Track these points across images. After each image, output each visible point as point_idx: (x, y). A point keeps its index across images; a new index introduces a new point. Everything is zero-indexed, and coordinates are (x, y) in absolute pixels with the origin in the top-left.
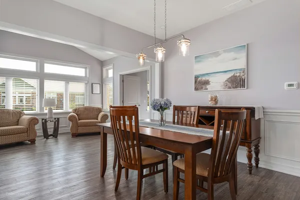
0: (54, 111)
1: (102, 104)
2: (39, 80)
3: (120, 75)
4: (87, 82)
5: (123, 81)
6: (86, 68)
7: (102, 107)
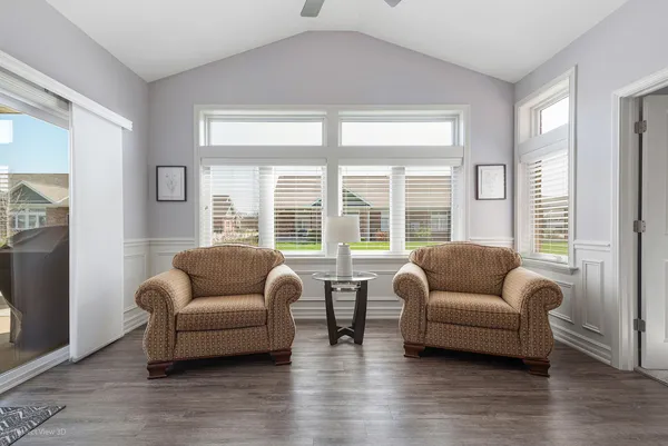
0: (355, 253)
1: (513, 234)
2: (325, 167)
3: (625, 100)
4: (458, 162)
5: (640, 127)
6: (454, 118)
7: (514, 243)
